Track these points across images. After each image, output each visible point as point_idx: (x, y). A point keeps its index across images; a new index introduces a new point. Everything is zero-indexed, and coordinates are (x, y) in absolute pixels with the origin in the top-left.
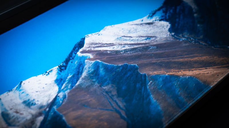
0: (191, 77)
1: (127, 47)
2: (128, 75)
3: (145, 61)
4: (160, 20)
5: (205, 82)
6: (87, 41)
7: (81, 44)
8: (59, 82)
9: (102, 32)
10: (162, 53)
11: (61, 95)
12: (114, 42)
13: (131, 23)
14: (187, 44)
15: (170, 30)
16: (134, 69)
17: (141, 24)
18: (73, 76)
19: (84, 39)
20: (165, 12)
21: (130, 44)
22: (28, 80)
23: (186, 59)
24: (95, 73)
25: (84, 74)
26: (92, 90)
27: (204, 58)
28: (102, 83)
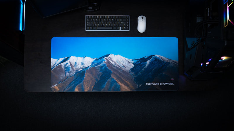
0: (119, 85)
1: (116, 65)
2: (108, 73)
3: (115, 72)
4: (133, 63)
5: (121, 89)
6: (110, 56)
7: (107, 56)
8: (93, 63)
9: (116, 56)
10: (121, 74)
11: (90, 67)
12: (115, 61)
13: (125, 58)
14: (130, 76)
15: (131, 69)
16: (111, 73)
17: (127, 61)
18: (97, 64)
19: (110, 54)
20: (137, 62)
21: (118, 65)
22: (87, 57)
23: (124, 80)
24: (102, 67)
25: (100, 65)
26: (97, 71)
27: (129, 83)
28: (100, 71)
